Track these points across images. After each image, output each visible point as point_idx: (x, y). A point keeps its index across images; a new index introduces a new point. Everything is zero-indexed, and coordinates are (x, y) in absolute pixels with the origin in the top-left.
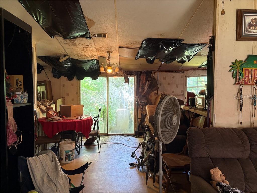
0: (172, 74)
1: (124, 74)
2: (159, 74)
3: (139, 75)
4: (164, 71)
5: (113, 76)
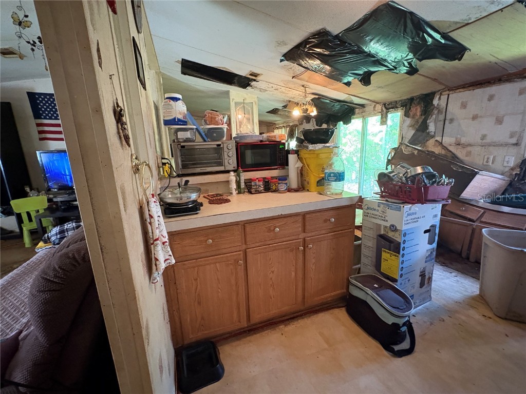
0: (488, 88)
1: (382, 109)
2: (450, 96)
3: (408, 107)
4: (464, 88)
5: (370, 115)
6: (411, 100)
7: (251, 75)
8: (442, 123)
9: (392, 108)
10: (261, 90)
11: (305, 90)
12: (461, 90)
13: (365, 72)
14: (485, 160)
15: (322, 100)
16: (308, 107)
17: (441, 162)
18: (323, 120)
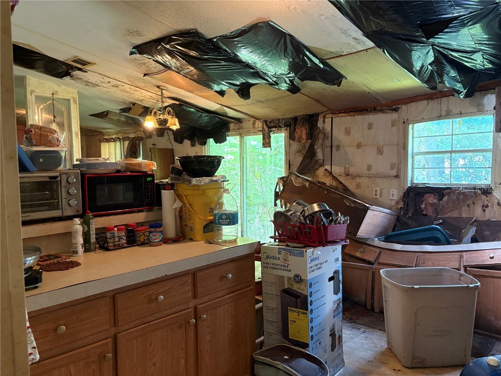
0: (366, 116)
1: (263, 127)
2: (334, 119)
3: (292, 127)
4: (345, 112)
5: (249, 133)
6: (295, 119)
7: (74, 61)
8: (330, 149)
9: (275, 127)
10: (88, 83)
11: (162, 93)
12: (343, 115)
13: (242, 84)
14: (374, 193)
15: (185, 108)
16: (166, 116)
17: (334, 195)
18: (185, 135)
